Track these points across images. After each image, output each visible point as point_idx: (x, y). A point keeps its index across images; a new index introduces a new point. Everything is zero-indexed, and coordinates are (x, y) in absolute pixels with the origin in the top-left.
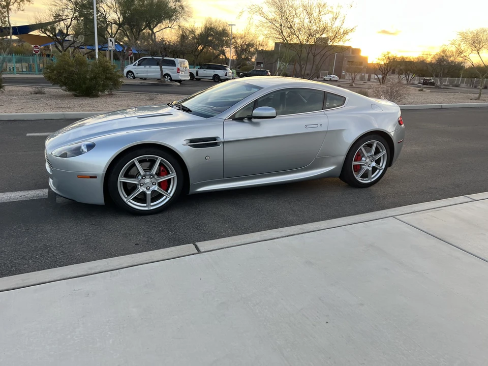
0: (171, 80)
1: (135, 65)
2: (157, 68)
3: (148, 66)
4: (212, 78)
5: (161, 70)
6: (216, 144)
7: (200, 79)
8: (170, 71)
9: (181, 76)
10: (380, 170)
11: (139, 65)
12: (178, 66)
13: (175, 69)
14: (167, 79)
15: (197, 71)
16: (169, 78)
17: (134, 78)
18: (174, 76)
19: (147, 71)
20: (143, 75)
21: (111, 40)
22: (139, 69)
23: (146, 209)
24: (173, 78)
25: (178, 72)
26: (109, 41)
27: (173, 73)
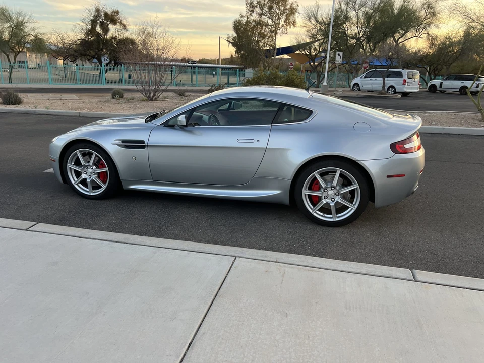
0: (395, 92)
1: (361, 78)
2: (380, 80)
3: (374, 79)
4: (458, 90)
5: (384, 82)
6: (143, 147)
7: (445, 91)
8: (395, 83)
9: (407, 88)
10: (352, 209)
11: (365, 77)
12: (405, 77)
13: (401, 80)
14: (391, 91)
15: (441, 83)
16: (393, 90)
17: (359, 90)
18: (399, 88)
19: (373, 84)
20: (369, 87)
21: (339, 55)
22: (366, 82)
23: (88, 194)
24: (397, 91)
25: (403, 84)
26: (337, 55)
27: (397, 85)
